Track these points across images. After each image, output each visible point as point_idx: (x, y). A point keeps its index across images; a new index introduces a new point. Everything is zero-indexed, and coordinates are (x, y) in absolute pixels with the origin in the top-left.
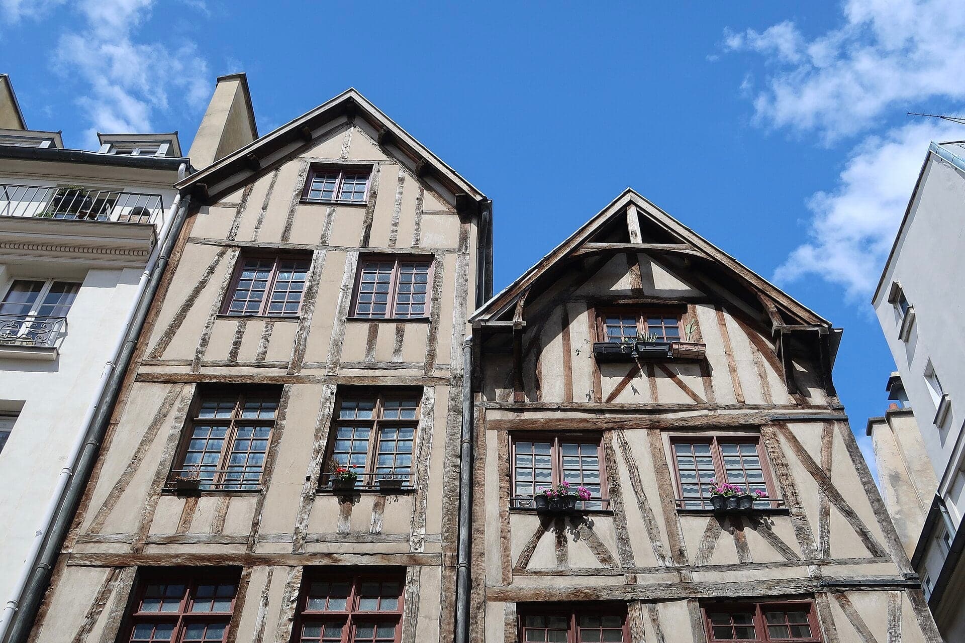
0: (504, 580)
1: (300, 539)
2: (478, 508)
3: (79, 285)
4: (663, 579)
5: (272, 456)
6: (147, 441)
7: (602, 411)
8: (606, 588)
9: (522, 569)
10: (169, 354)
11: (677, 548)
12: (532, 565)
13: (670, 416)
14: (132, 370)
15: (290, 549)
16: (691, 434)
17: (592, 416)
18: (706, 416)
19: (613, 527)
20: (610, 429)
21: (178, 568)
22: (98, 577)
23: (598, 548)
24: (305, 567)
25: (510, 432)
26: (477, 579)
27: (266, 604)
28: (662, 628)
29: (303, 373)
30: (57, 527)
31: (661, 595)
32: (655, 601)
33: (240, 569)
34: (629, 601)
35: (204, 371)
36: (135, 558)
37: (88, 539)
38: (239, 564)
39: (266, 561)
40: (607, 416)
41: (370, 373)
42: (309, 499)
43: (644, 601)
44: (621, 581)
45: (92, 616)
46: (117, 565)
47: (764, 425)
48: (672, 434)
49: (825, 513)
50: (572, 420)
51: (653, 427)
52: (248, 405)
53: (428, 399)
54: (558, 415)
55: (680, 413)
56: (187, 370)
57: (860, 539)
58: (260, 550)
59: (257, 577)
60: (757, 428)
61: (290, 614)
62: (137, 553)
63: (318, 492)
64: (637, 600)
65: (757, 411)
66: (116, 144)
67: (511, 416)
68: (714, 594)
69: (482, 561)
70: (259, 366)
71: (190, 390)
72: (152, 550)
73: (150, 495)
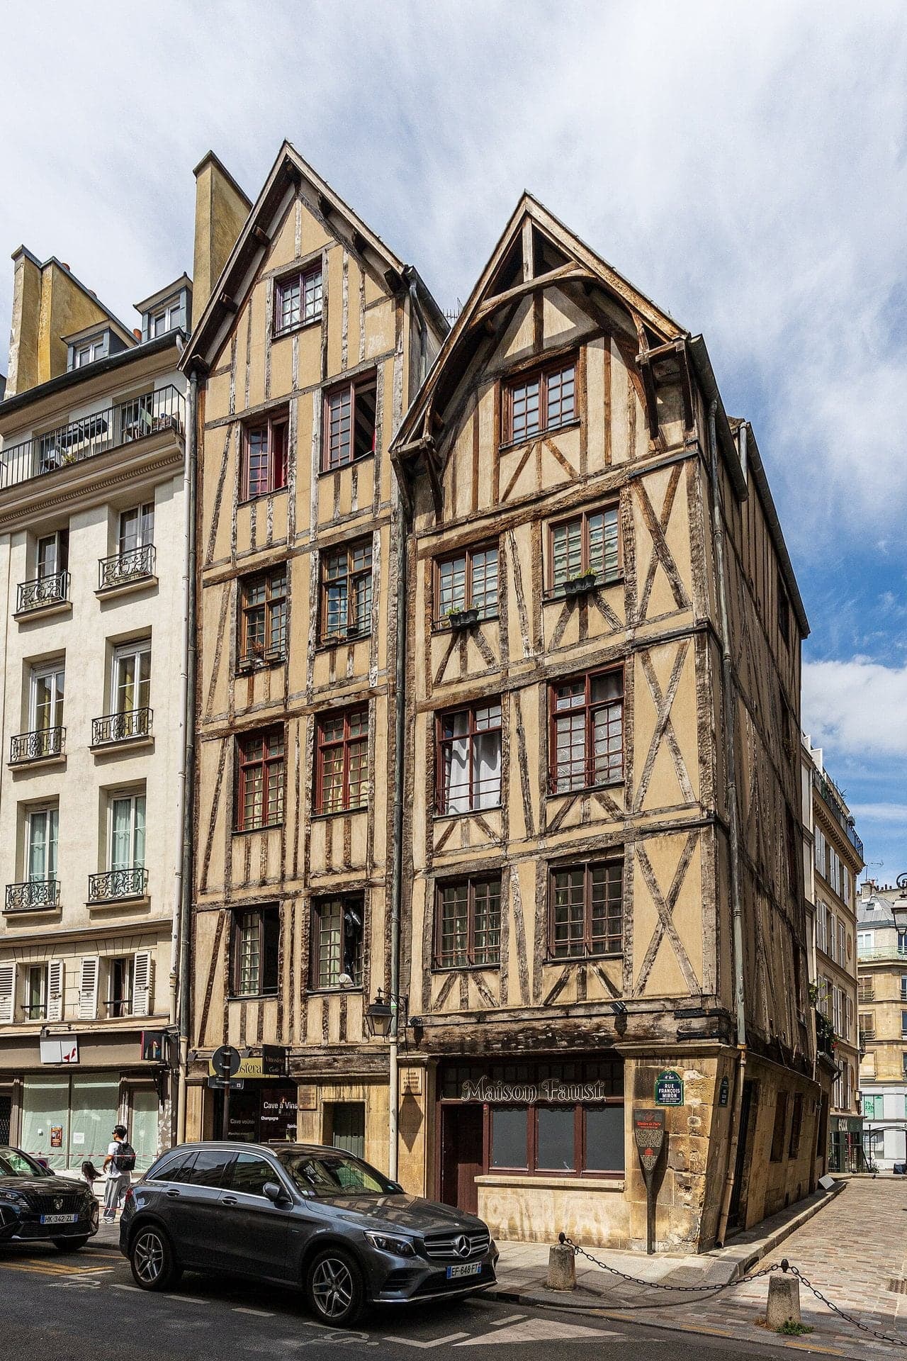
0: (427, 694)
1: (310, 693)
2: (411, 639)
3: (153, 504)
4: (525, 669)
5: (287, 627)
6: (220, 638)
7: (499, 513)
8: (490, 686)
9: (438, 683)
10: (217, 556)
11: (538, 638)
12: (446, 678)
13: (551, 500)
14: (199, 579)
15: (305, 701)
16: (565, 516)
17: (492, 520)
18: (577, 491)
19: (498, 629)
20: (503, 532)
21: (253, 731)
22: (217, 745)
23: (486, 652)
24: (315, 714)
25: (434, 557)
26: (410, 698)
27: (298, 746)
28: (521, 710)
29: (298, 543)
30: (189, 720)
31: (522, 683)
32: (519, 689)
33: (282, 724)
34: (502, 693)
35: (240, 564)
36: (232, 729)
37: (207, 722)
38: (282, 720)
39: (295, 714)
40: (503, 516)
41: (338, 529)
42: (312, 660)
43: (512, 691)
44: (498, 677)
45: (220, 772)
46: (223, 735)
47: (623, 486)
48: (551, 520)
49: (652, 573)
50: (476, 531)
51: (537, 518)
52: (274, 584)
53: (376, 544)
54: (467, 528)
55: (558, 494)
56: (228, 567)
57: (671, 592)
58: (291, 708)
59: (292, 726)
60: (616, 491)
61: (311, 750)
62: (232, 727)
63: (316, 652)
64: (507, 691)
65: (619, 471)
66: (153, 311)
67: (434, 541)
68: (558, 673)
69: (414, 683)
70: (269, 548)
71: (234, 585)
72: (239, 722)
73: (230, 681)
